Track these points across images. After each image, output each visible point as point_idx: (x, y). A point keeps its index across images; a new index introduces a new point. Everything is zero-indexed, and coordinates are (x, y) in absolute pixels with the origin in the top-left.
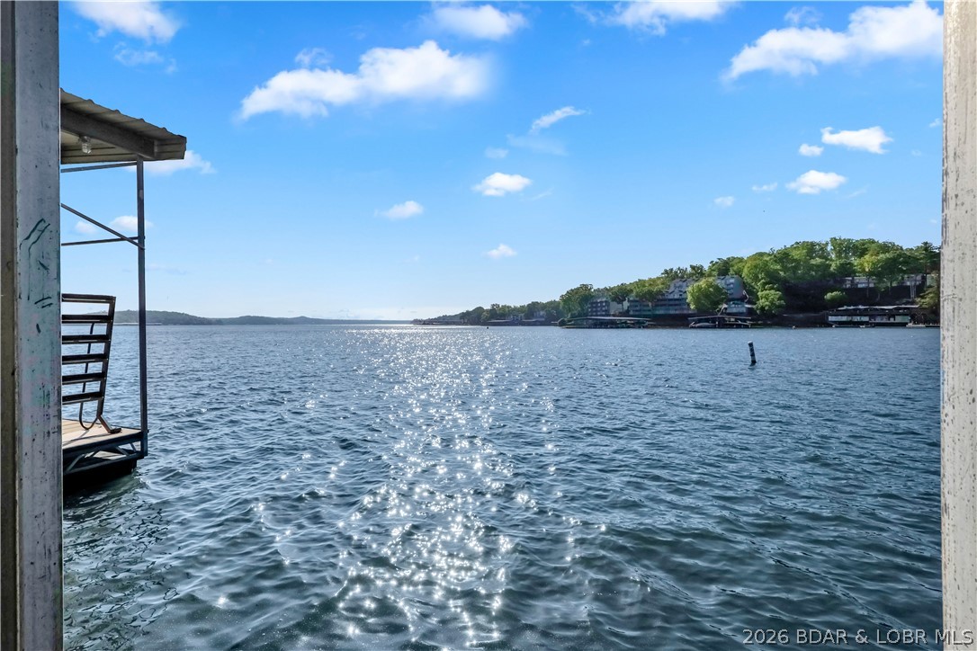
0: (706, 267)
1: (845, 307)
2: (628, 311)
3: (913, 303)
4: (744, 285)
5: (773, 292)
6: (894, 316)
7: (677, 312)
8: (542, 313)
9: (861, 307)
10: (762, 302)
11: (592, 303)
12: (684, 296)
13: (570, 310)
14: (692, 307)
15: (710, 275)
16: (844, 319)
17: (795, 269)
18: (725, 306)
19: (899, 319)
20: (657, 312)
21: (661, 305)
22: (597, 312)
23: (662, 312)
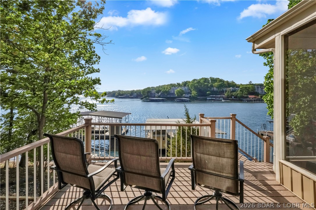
0: (181, 83)
1: (211, 96)
2: (160, 96)
3: (224, 95)
4: (190, 89)
5: (195, 92)
6: (220, 98)
8: (135, 94)
9: (214, 96)
10: (193, 94)
11: (150, 93)
12: (174, 92)
13: (144, 94)
14: (176, 95)
15: (182, 86)
16: (210, 98)
17: (201, 85)
18: (184, 95)
19: (221, 99)
20: (168, 96)
22: (152, 95)
23: (169, 96)
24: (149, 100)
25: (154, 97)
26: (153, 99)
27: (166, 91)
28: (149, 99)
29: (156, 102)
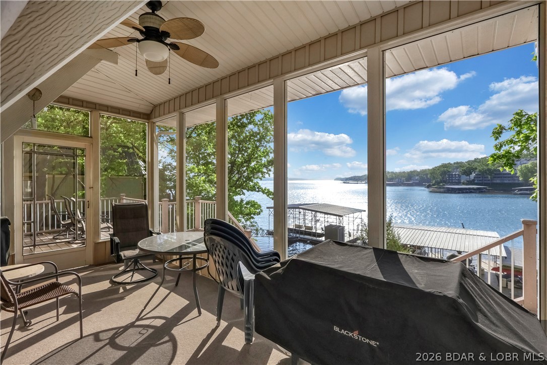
2: (474, 180)
7: (510, 182)
8: (417, 178)
11: (449, 175)
13: (434, 178)
14: (521, 179)
20: (495, 182)
21: (498, 177)
22: (452, 180)
23: (498, 181)
24: (442, 190)
25: (459, 183)
26: (452, 188)
27: (489, 170)
28: (444, 188)
29: (459, 193)
